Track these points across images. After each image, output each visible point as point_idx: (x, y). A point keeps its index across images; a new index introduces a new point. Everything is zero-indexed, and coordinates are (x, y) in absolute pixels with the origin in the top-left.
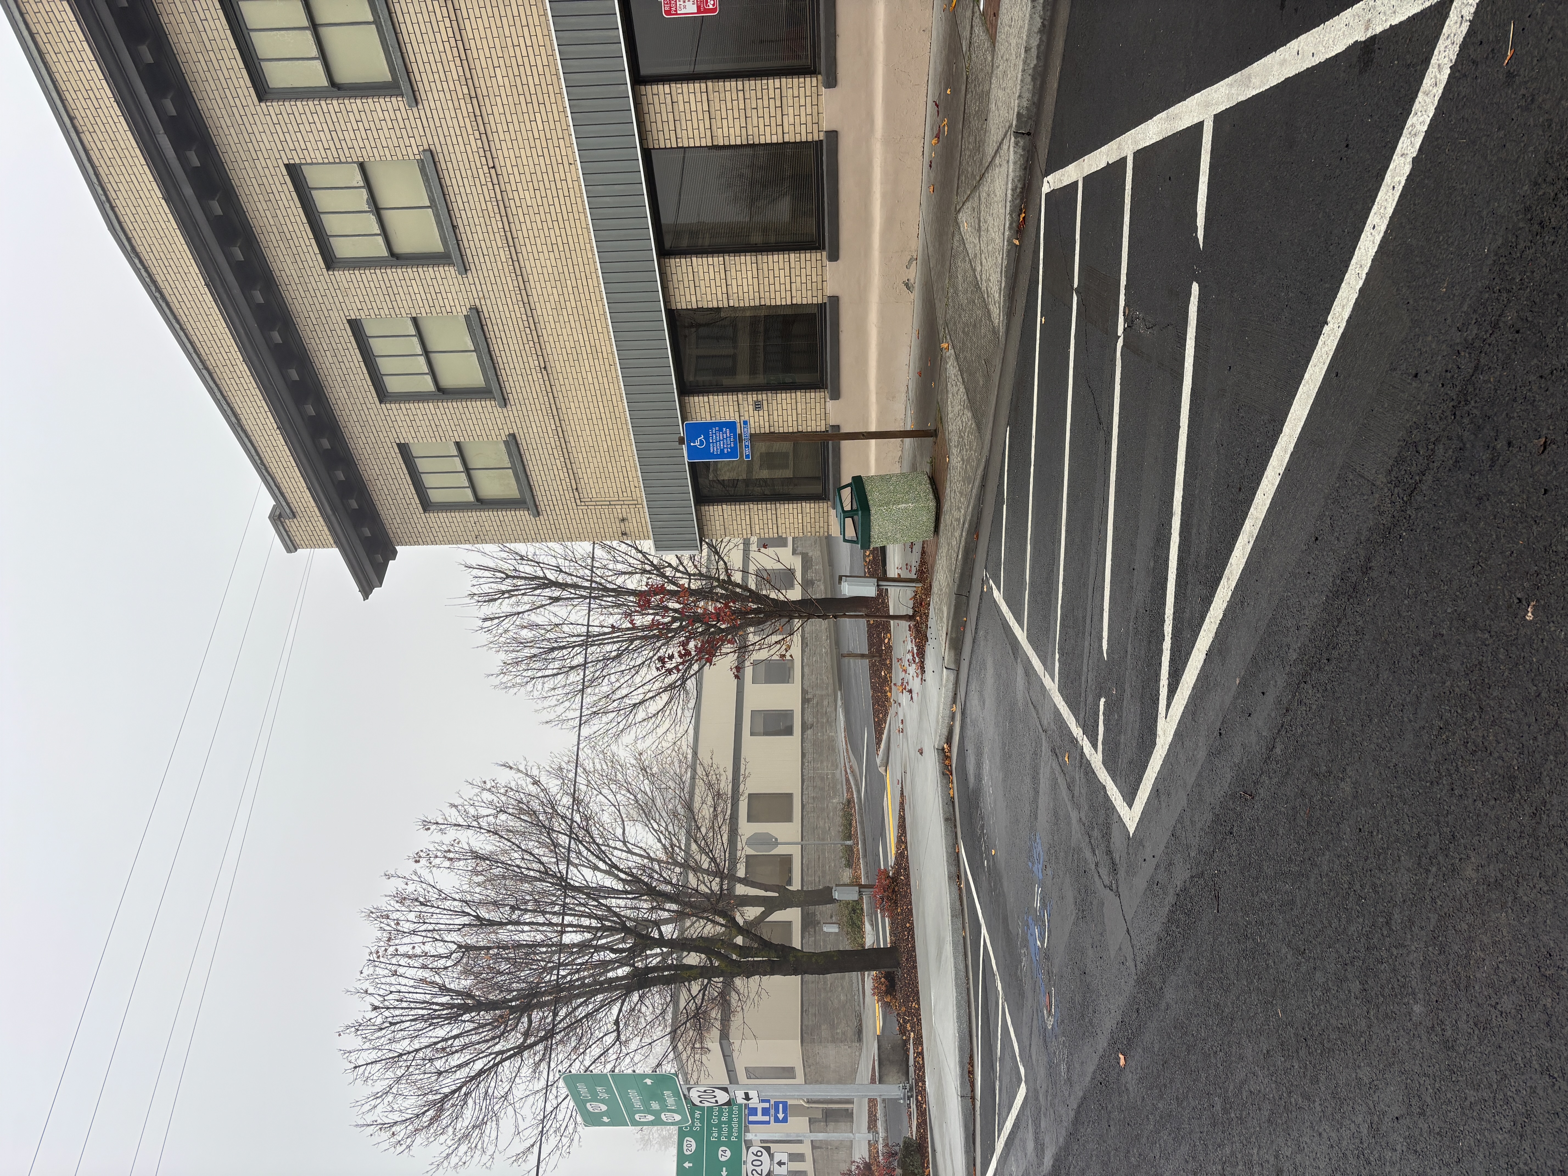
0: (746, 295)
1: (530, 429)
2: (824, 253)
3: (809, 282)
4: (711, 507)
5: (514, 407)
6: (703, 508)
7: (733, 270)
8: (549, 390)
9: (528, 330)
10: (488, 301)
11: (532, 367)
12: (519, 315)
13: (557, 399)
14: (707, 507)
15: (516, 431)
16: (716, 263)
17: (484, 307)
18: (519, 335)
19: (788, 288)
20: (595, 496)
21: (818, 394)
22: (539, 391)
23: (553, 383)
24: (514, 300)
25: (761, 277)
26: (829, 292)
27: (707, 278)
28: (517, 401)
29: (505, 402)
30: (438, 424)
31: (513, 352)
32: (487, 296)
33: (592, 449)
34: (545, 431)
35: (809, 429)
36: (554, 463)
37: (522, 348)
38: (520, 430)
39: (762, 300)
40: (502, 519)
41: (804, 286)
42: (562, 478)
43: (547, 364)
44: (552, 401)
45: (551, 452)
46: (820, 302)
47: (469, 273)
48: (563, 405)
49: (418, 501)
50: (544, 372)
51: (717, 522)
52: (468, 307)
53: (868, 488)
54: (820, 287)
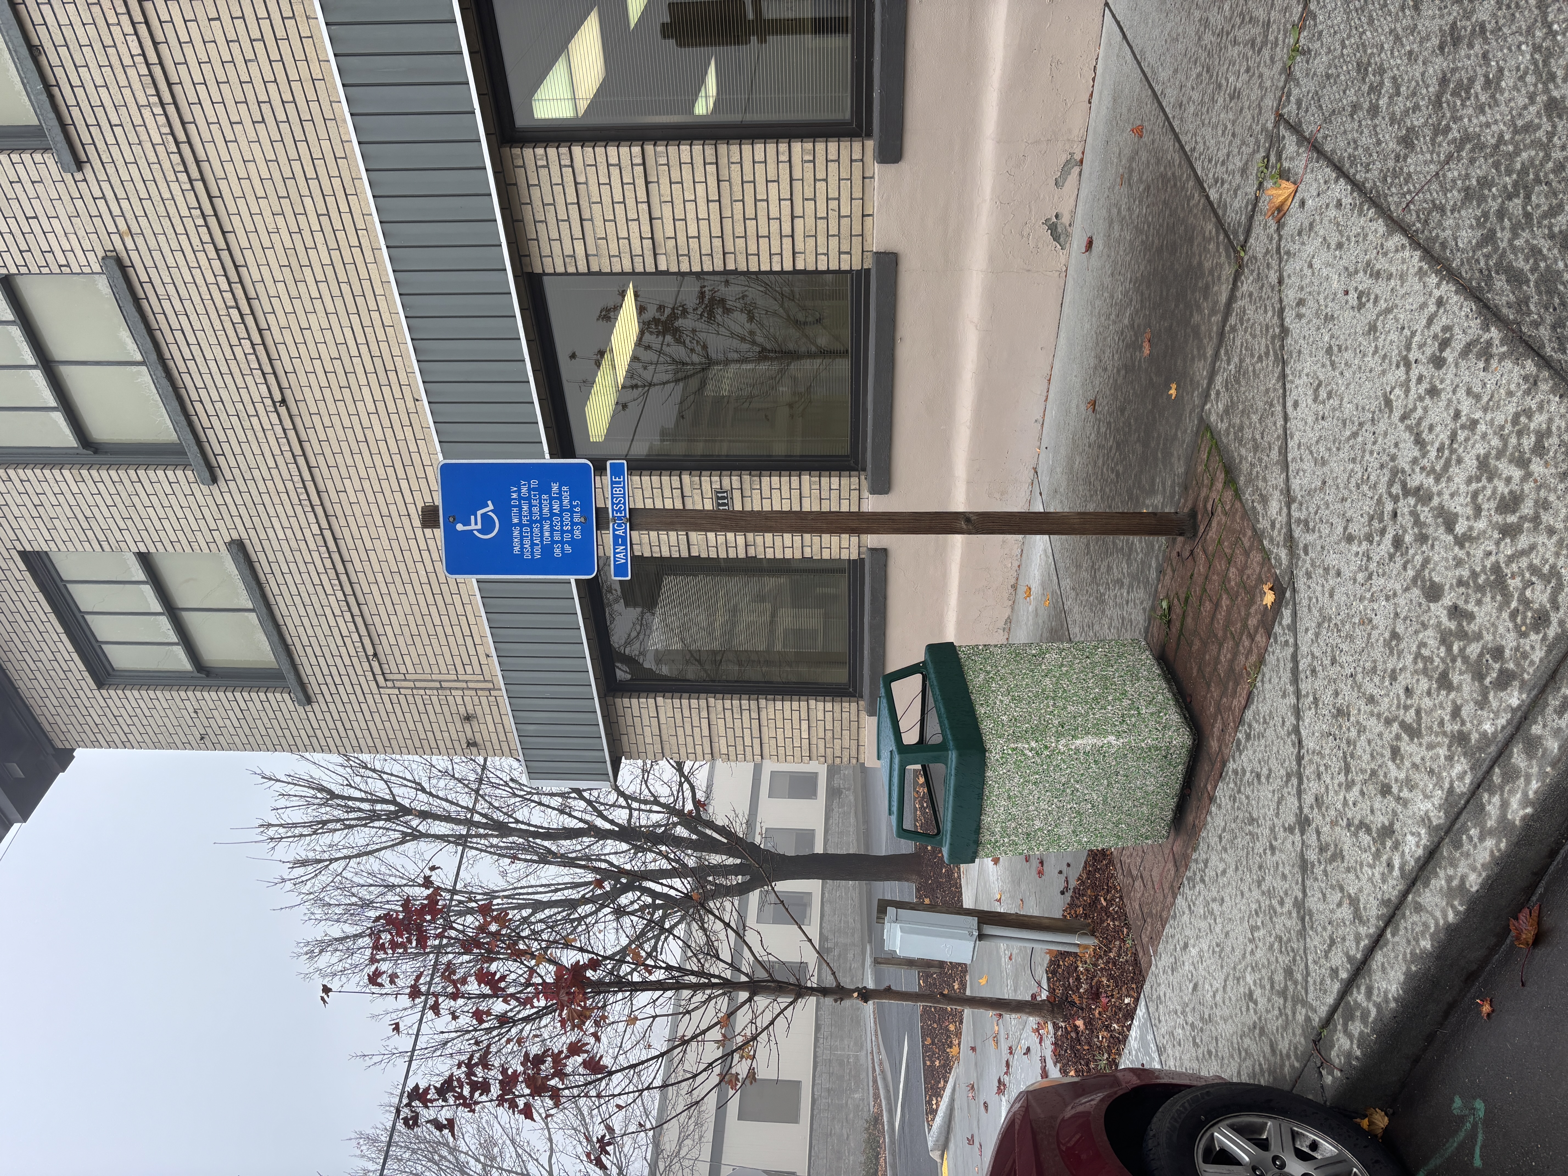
0: (694, 243)
1: (270, 532)
2: (870, 144)
3: (833, 215)
4: (634, 701)
5: (232, 484)
6: (618, 701)
7: (664, 181)
8: (298, 451)
9: (234, 313)
10: (140, 240)
11: (257, 398)
12: (211, 279)
13: (316, 471)
14: (626, 701)
15: (244, 536)
16: (626, 162)
17: (134, 255)
18: (217, 325)
19: (787, 230)
20: (411, 669)
21: (845, 481)
22: (277, 451)
23: (304, 437)
24: (196, 241)
25: (726, 201)
26: (876, 244)
27: (606, 199)
28: (236, 471)
29: (212, 475)
30: (88, 514)
31: (212, 364)
32: (135, 229)
33: (397, 577)
34: (299, 536)
35: (826, 555)
36: (325, 602)
37: (229, 355)
38: (252, 532)
39: (730, 259)
40: (244, 707)
41: (822, 224)
42: (345, 633)
43: (288, 393)
44: (307, 476)
45: (317, 581)
46: (857, 266)
47: (87, 168)
48: (329, 483)
49: (82, 667)
50: (283, 410)
51: (647, 730)
52: (100, 254)
53: (976, 679)
54: (857, 230)
